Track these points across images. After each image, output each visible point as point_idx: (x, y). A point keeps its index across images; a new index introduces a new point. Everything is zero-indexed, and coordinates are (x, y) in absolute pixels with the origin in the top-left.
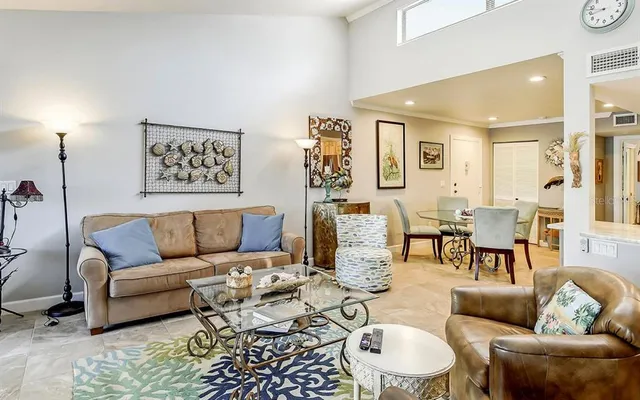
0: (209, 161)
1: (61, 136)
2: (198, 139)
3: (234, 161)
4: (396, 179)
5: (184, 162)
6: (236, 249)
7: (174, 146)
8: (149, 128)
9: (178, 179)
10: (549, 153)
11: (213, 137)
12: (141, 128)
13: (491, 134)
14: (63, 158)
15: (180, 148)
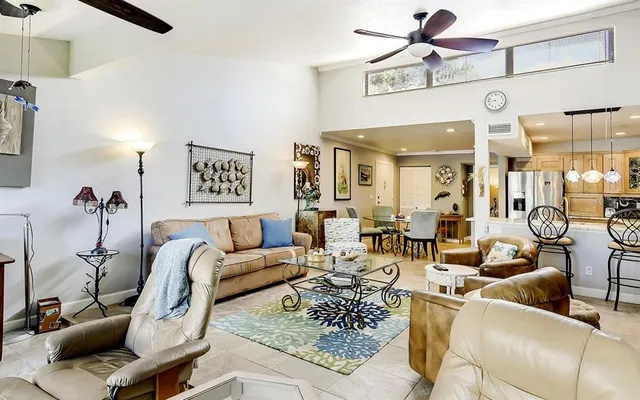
0: (233, 177)
1: (141, 154)
2: (226, 158)
3: (247, 176)
4: (346, 192)
5: (216, 178)
6: (260, 247)
7: (210, 164)
8: (194, 149)
9: (211, 190)
10: (438, 175)
11: (236, 157)
12: (187, 148)
13: (399, 160)
14: (141, 172)
15: (214, 165)
